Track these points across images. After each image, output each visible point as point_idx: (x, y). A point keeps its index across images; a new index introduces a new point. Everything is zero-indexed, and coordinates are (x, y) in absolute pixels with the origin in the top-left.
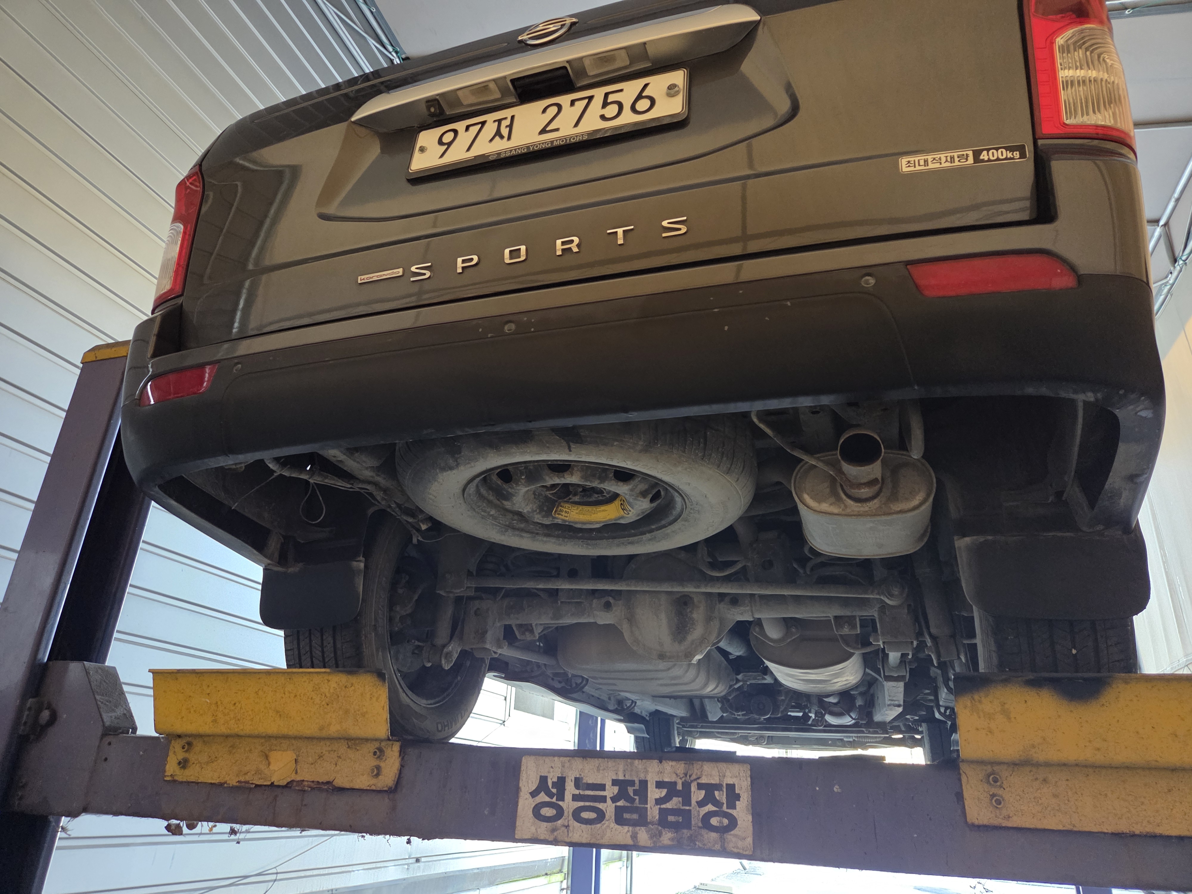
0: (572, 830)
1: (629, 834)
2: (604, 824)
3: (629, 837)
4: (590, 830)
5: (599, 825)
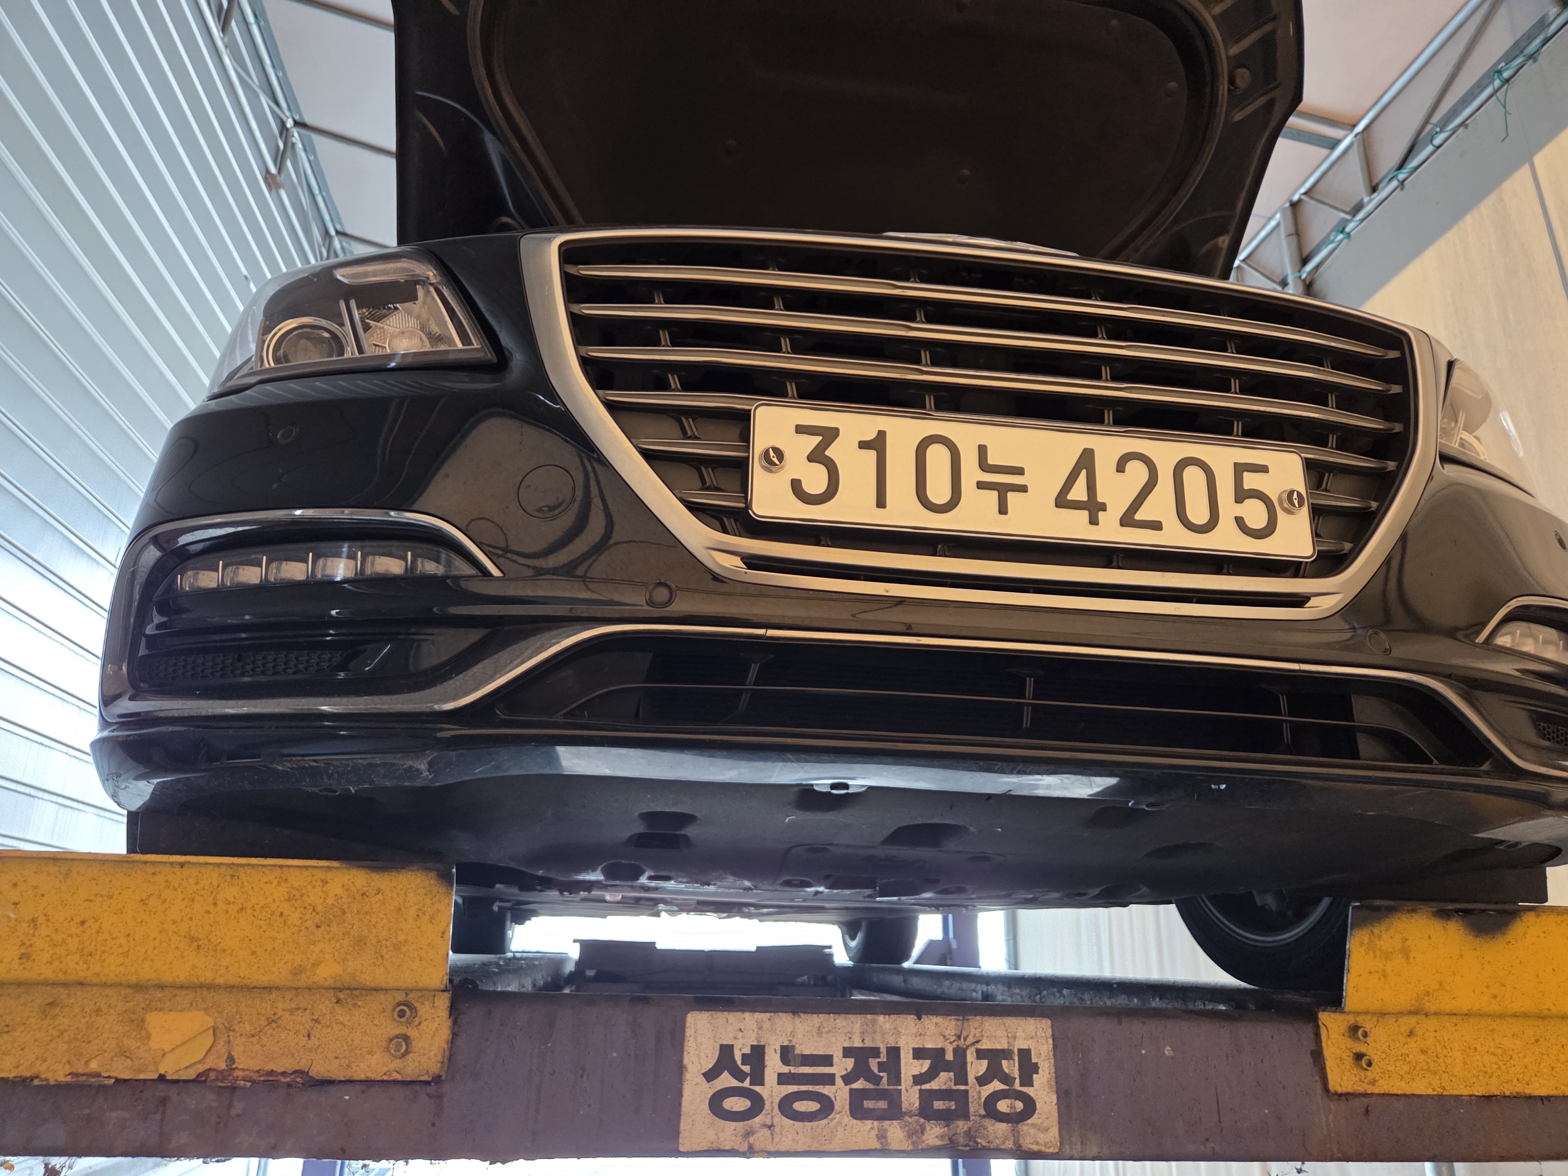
0: (779, 1132)
1: (874, 1133)
2: (834, 1119)
3: (875, 1137)
4: (809, 1130)
5: (824, 1122)
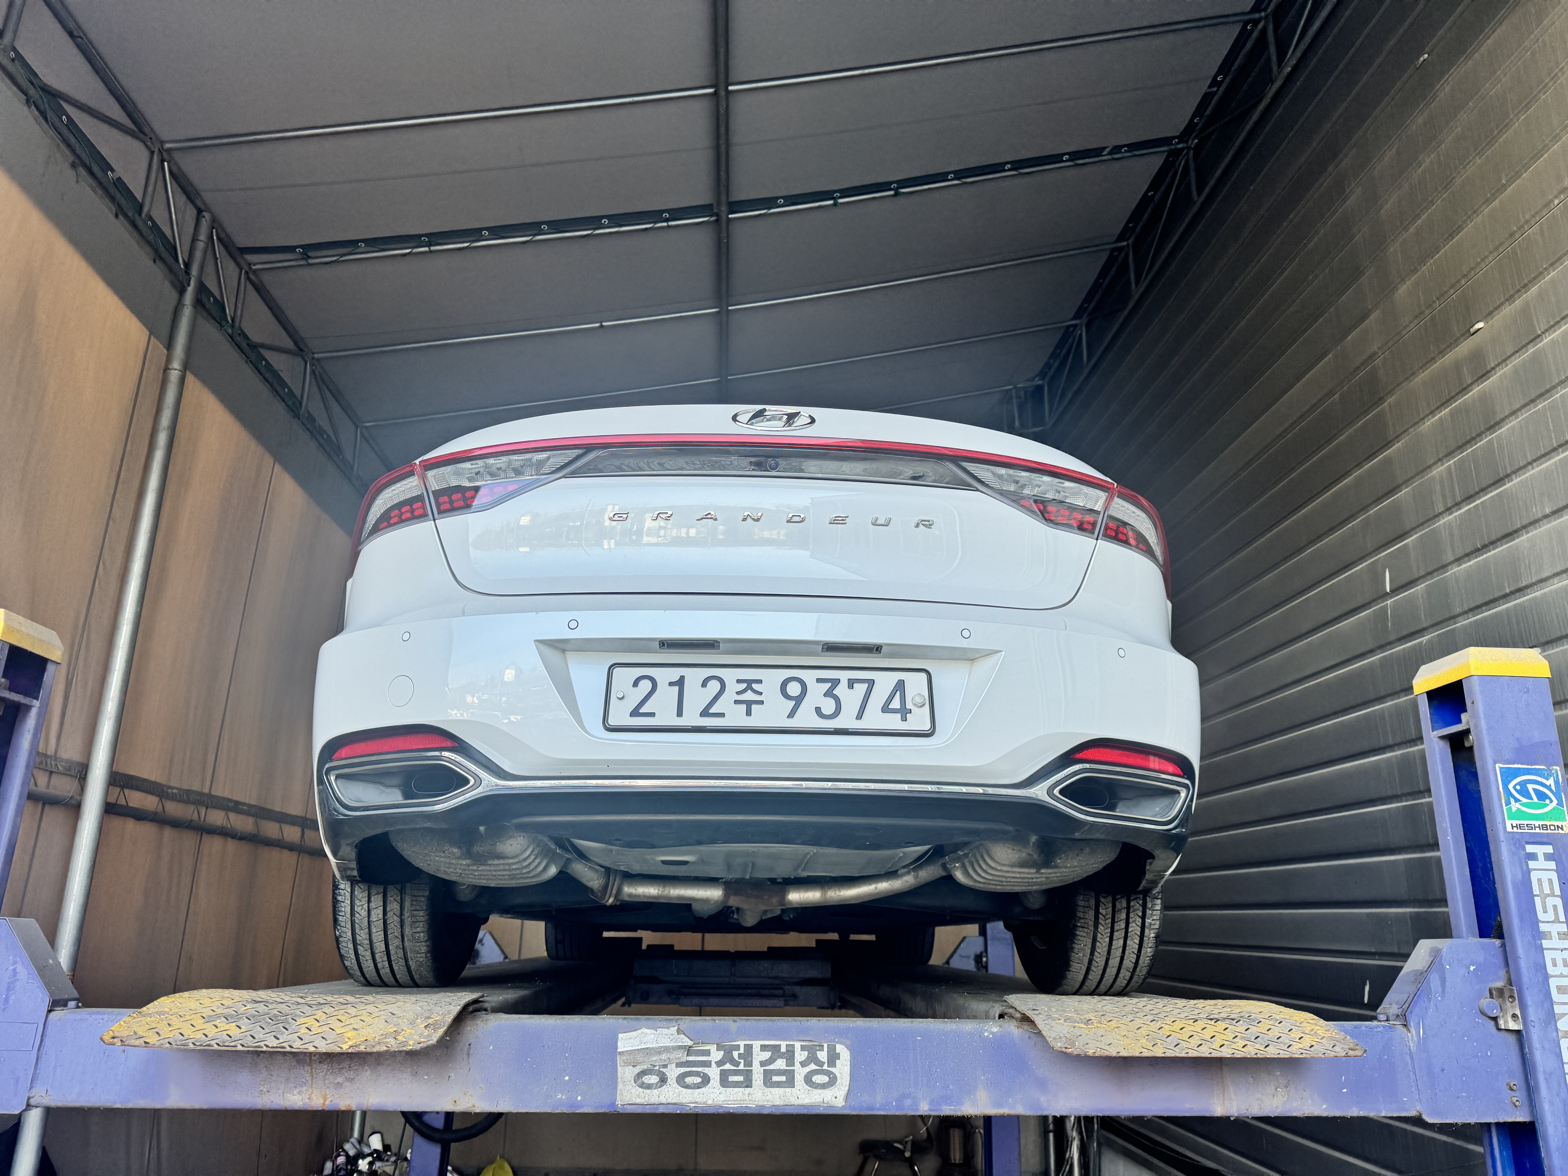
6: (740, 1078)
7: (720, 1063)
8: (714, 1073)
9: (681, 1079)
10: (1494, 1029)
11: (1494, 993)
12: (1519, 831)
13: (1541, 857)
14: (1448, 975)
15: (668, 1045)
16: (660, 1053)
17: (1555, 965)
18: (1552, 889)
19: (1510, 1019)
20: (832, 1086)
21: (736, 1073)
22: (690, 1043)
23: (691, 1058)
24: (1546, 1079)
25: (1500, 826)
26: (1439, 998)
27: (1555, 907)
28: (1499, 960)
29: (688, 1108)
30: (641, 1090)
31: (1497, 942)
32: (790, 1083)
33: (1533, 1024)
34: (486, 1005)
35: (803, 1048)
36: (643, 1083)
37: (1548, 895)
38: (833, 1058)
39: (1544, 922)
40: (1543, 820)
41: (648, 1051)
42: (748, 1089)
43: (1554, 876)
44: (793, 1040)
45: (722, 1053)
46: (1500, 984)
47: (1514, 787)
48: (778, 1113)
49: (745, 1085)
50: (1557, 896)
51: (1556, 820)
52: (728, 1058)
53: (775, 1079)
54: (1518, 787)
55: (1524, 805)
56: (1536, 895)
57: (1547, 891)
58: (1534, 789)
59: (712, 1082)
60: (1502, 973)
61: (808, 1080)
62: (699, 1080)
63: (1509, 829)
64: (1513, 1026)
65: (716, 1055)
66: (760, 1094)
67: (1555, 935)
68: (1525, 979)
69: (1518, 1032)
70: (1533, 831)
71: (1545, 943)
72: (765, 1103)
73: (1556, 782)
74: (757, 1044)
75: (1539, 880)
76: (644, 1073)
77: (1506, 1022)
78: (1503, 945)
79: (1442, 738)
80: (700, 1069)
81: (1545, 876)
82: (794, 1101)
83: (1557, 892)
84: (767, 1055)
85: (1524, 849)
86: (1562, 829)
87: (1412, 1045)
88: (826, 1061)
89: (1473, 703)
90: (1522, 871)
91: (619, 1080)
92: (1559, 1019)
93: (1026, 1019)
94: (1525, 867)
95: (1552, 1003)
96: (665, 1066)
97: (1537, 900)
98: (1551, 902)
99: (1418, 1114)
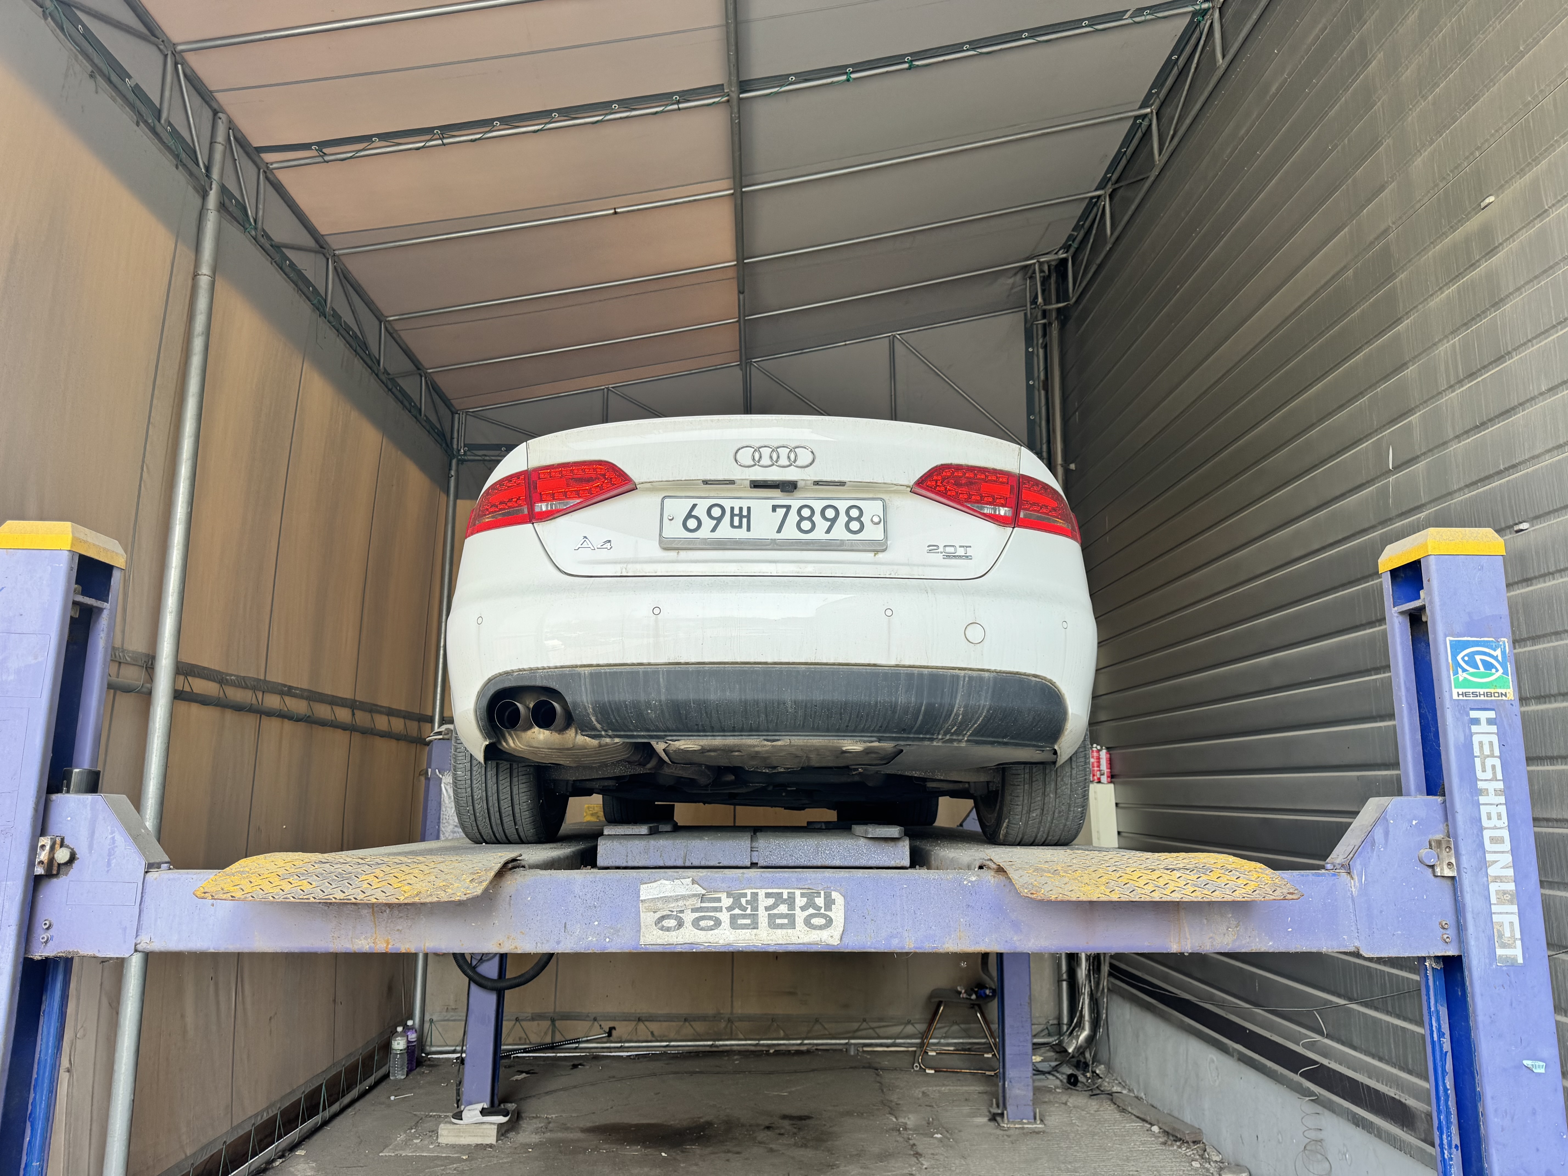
6: (748, 921)
7: (730, 909)
8: (725, 917)
9: (696, 923)
10: (1431, 875)
11: (1433, 844)
12: (1465, 698)
13: (1483, 721)
14: (1391, 829)
15: (684, 893)
16: (677, 900)
17: (1489, 818)
18: (1492, 750)
19: (1445, 867)
20: (828, 927)
21: (744, 916)
22: (704, 892)
23: (704, 905)
24: (1474, 918)
25: (1447, 695)
26: (1382, 849)
27: (1494, 767)
28: (1439, 816)
29: (702, 947)
30: (660, 931)
31: (1440, 799)
32: (792, 925)
33: (1465, 870)
34: (523, 863)
35: (803, 895)
36: (663, 926)
37: (1488, 756)
38: (829, 903)
39: (1482, 780)
40: (1488, 688)
41: (666, 899)
42: (755, 930)
43: (1495, 739)
44: (794, 889)
45: (732, 899)
46: (1439, 836)
47: (1463, 658)
48: (781, 951)
49: (751, 927)
50: (1496, 757)
51: (1500, 688)
52: (737, 904)
53: (778, 921)
54: (1466, 658)
55: (1472, 674)
56: (1476, 757)
57: (1487, 752)
58: (1481, 660)
59: (723, 924)
60: (1442, 826)
61: (807, 922)
62: (712, 923)
63: (1455, 697)
64: (1448, 873)
65: (726, 902)
66: (765, 934)
67: (1491, 792)
68: (1461, 831)
69: (1453, 878)
70: (1478, 698)
71: (1482, 799)
72: (770, 942)
73: (1503, 653)
74: (762, 893)
75: (1481, 743)
76: (663, 918)
77: (1442, 869)
78: (1444, 802)
79: (1402, 613)
80: (712, 914)
81: (1486, 739)
82: (794, 940)
83: (1497, 753)
84: (771, 901)
85: (1468, 715)
86: (1506, 695)
87: (1353, 890)
88: (823, 906)
89: (1429, 581)
90: (1465, 735)
91: (642, 924)
92: (1489, 866)
93: (1000, 870)
94: (1467, 731)
95: (1484, 852)
96: (682, 912)
97: (1478, 761)
98: (1489, 762)
99: (1356, 950)
